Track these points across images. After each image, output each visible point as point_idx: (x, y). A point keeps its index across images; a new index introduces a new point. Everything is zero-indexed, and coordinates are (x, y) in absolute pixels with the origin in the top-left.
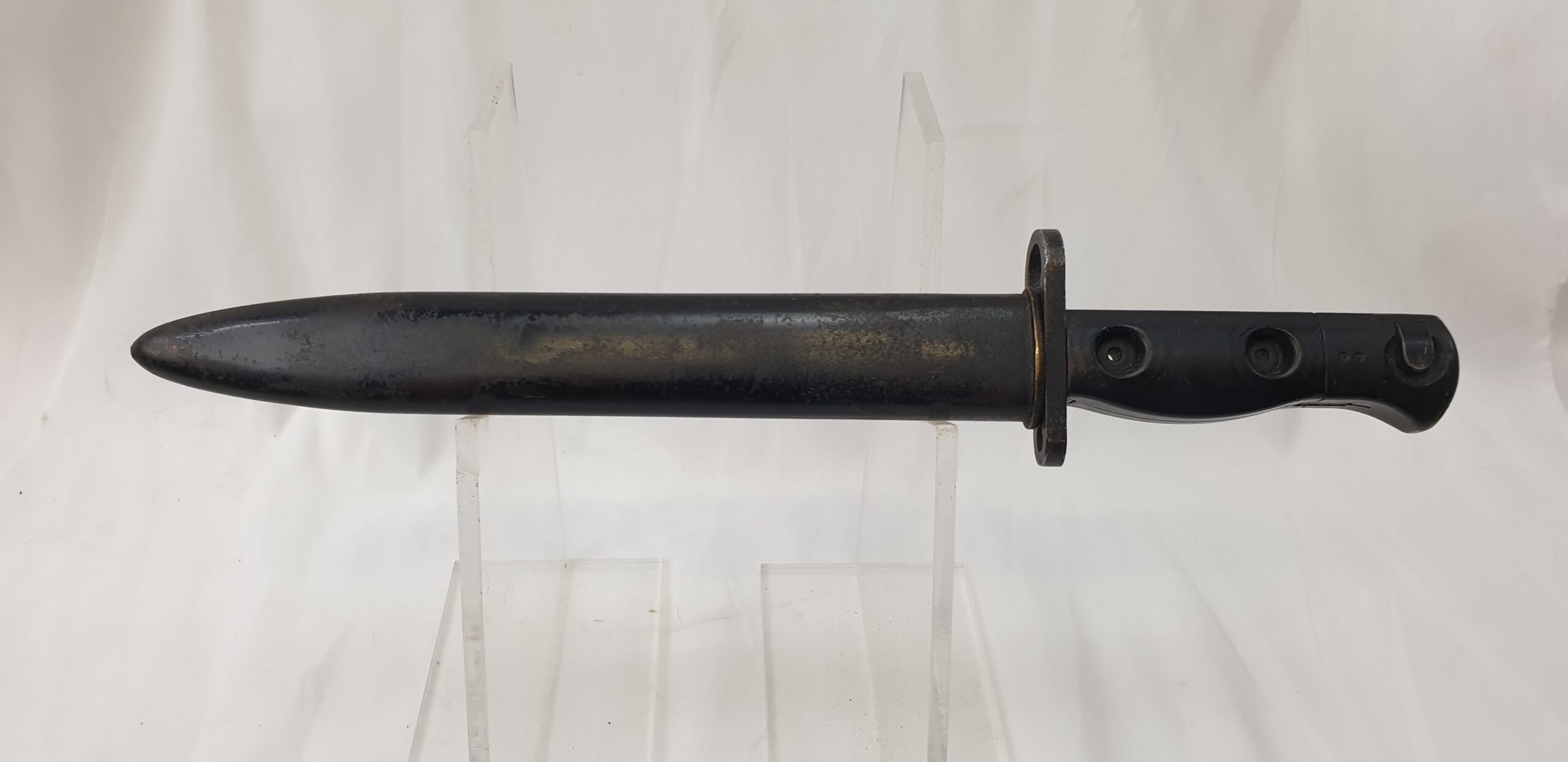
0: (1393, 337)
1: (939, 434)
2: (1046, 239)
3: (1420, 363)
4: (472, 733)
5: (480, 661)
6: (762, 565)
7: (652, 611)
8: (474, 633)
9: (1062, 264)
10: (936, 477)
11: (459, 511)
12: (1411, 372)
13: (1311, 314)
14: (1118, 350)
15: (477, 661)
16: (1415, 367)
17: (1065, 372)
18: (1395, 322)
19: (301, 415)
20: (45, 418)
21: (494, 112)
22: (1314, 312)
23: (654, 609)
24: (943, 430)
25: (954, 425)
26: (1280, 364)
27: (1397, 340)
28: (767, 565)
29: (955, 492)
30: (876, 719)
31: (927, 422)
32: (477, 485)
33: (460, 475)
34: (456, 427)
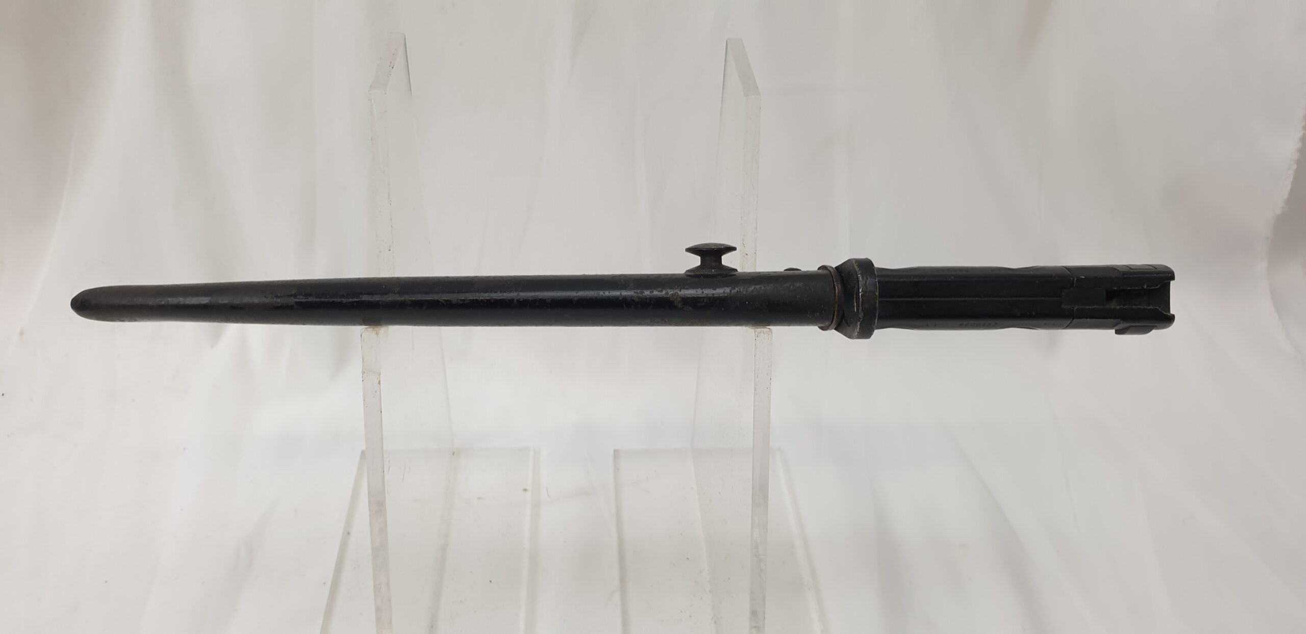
1: (757, 336)
4: (377, 589)
5: (383, 530)
6: (614, 450)
7: (525, 490)
8: (378, 507)
11: (364, 404)
15: (380, 533)
19: (233, 331)
20: (22, 333)
21: (390, 75)
23: (527, 489)
24: (761, 332)
25: (769, 329)
28: (618, 450)
29: (770, 386)
30: (708, 574)
32: (379, 382)
33: (365, 375)
34: (361, 335)
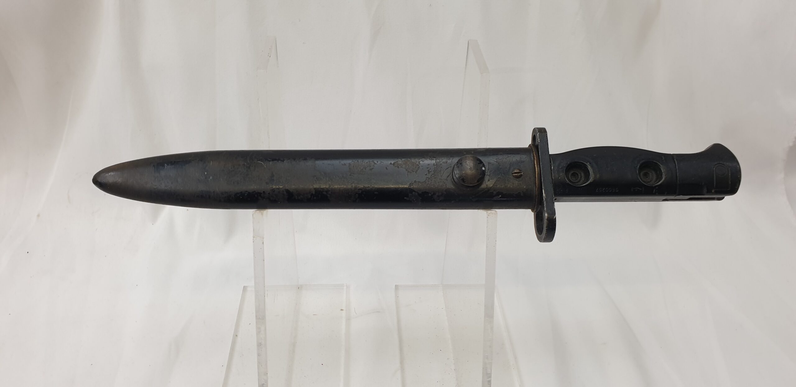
1: (488, 215)
6: (396, 285)
10: (487, 236)
11: (254, 256)
19: (168, 210)
20: (38, 216)
21: (269, 61)
23: (343, 309)
24: (490, 213)
25: (495, 211)
28: (397, 285)
29: (496, 243)
30: (453, 359)
31: (481, 210)
32: (263, 243)
33: (255, 238)
34: (253, 215)
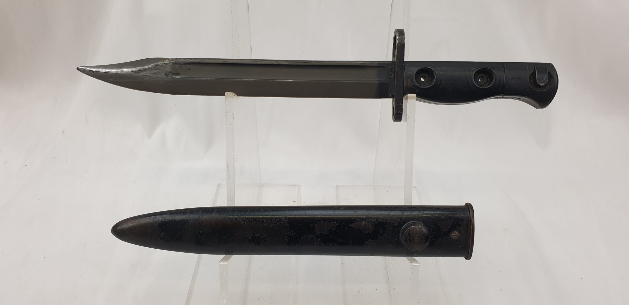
0: (533, 72)
2: (398, 33)
3: (542, 83)
7: (294, 201)
9: (404, 43)
12: (539, 86)
13: (502, 62)
14: (425, 77)
16: (540, 84)
17: (403, 86)
18: (535, 66)
20: (63, 132)
22: (503, 62)
26: (488, 82)
27: (534, 73)
